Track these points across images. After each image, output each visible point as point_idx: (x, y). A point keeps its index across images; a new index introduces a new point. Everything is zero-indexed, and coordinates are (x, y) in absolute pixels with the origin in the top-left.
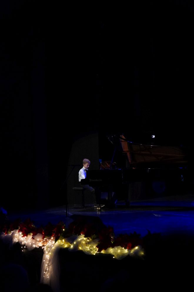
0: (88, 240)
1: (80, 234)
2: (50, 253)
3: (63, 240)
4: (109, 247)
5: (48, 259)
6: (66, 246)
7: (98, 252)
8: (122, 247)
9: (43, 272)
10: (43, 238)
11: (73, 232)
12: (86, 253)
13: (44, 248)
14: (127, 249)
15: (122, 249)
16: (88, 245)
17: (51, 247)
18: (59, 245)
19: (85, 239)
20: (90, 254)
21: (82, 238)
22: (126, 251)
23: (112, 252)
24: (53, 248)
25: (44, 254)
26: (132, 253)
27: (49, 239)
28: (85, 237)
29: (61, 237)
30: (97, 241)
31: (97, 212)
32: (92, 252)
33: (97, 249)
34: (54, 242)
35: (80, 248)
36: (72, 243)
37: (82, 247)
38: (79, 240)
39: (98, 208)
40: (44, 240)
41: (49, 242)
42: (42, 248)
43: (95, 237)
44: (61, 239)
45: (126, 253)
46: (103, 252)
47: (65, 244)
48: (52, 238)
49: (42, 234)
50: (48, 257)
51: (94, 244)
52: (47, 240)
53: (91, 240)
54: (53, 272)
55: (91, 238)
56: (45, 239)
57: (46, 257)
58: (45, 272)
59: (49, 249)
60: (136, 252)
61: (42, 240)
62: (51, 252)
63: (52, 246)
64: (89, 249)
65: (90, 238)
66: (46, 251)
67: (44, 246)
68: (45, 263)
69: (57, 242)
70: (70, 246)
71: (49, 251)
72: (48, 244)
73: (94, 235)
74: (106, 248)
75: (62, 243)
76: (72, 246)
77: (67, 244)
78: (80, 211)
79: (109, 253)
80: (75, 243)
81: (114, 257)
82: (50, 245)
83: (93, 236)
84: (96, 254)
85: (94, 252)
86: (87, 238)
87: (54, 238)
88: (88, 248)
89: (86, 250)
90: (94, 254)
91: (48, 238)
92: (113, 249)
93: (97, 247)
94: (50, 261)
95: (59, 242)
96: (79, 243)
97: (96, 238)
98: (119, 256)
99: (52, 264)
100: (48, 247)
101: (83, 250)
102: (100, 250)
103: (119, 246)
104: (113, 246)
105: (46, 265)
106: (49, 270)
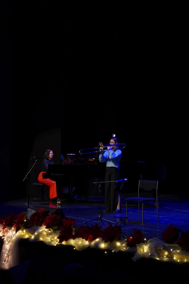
0: (49, 231)
1: (41, 225)
2: (10, 244)
3: (24, 231)
4: (71, 238)
5: (8, 249)
6: (27, 236)
7: (59, 244)
8: (83, 239)
9: (2, 262)
10: (4, 228)
11: (35, 223)
12: (47, 244)
13: (4, 239)
14: (88, 241)
15: (83, 241)
16: (49, 236)
17: (11, 237)
18: (20, 235)
19: (46, 230)
20: (51, 245)
21: (43, 229)
22: (87, 243)
23: (73, 243)
24: (14, 238)
25: (4, 244)
26: (92, 245)
27: (10, 229)
28: (46, 228)
29: (22, 227)
30: (58, 232)
31: (57, 206)
32: (53, 243)
33: (58, 240)
34: (14, 232)
35: (41, 239)
36: (33, 233)
37: (43, 238)
38: (41, 231)
39: (59, 202)
40: (5, 231)
41: (9, 232)
42: (2, 238)
43: (57, 228)
44: (22, 230)
45: (87, 245)
46: (64, 243)
47: (25, 234)
48: (13, 229)
49: (3, 224)
50: (8, 247)
51: (55, 236)
52: (7, 230)
53: (52, 231)
54: (12, 262)
55: (53, 229)
56: (5, 229)
57: (6, 247)
58: (4, 262)
59: (9, 239)
60: (97, 244)
61: (2, 230)
62: (11, 242)
63: (13, 236)
64: (50, 240)
65: (51, 229)
66: (6, 241)
67: (4, 236)
68: (4, 254)
69: (18, 233)
70: (31, 236)
71: (9, 242)
72: (8, 234)
73: (56, 226)
74: (67, 240)
75: (24, 233)
76: (33, 237)
77: (29, 234)
78: (40, 204)
79: (70, 244)
80: (36, 234)
81: (74, 249)
82: (10, 235)
83: (54, 227)
84: (57, 245)
85: (55, 243)
86: (48, 229)
87: (15, 228)
88: (48, 239)
89: (47, 241)
90: (55, 245)
91: (8, 228)
92: (74, 240)
93: (58, 238)
94: (9, 251)
95: (19, 233)
96: (40, 234)
97: (57, 230)
98: (80, 247)
99: (12, 254)
100: (8, 237)
101: (44, 240)
102: (60, 241)
103: (80, 238)
104: (74, 238)
105: (6, 255)
106: (8, 260)
